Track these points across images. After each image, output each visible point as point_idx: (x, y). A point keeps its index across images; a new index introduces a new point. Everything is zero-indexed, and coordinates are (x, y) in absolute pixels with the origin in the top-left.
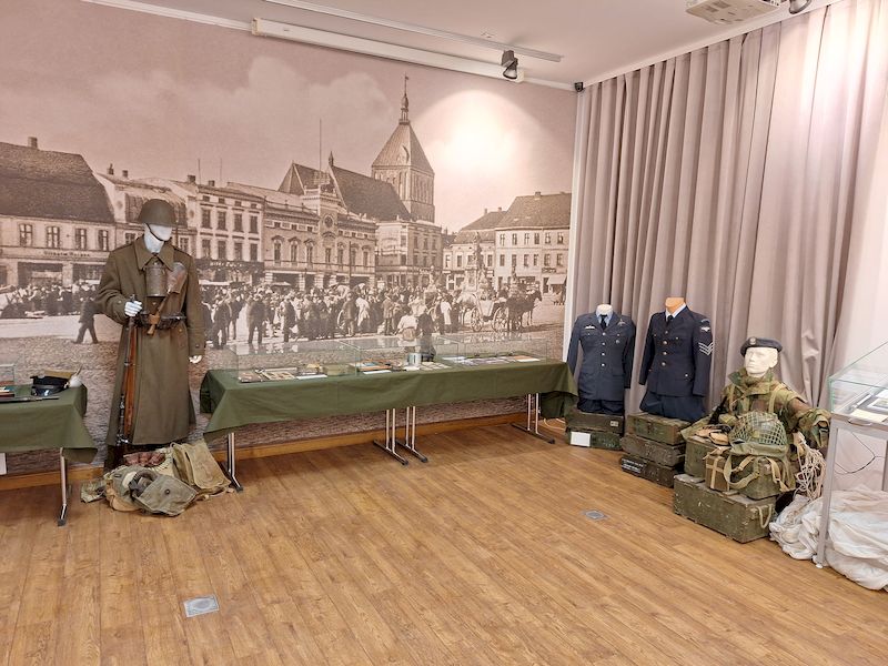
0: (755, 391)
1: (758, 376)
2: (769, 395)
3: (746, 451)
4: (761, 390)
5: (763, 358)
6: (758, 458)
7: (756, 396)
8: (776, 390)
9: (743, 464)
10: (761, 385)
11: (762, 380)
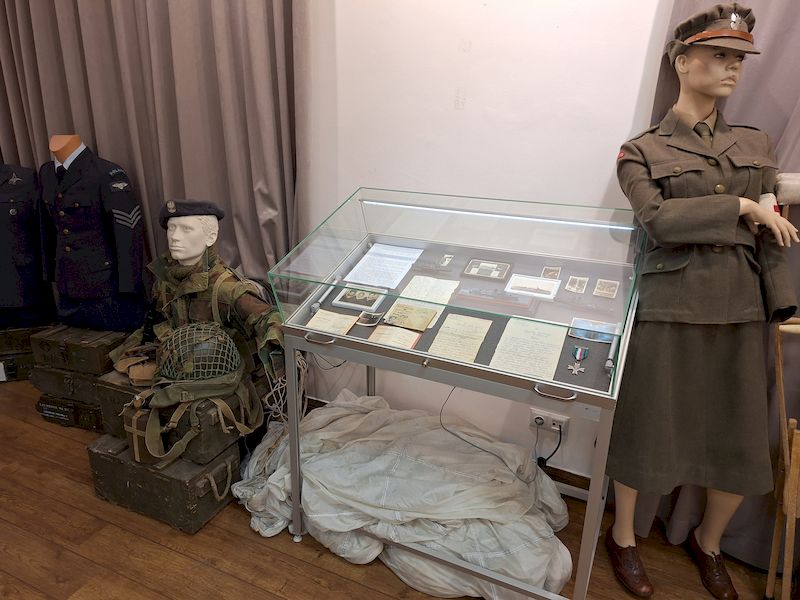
0: (190, 287)
1: (192, 263)
2: (209, 291)
3: (174, 399)
4: (197, 285)
5: (192, 234)
6: (196, 405)
7: (193, 295)
8: (219, 282)
9: (176, 417)
10: (195, 277)
11: (197, 269)
